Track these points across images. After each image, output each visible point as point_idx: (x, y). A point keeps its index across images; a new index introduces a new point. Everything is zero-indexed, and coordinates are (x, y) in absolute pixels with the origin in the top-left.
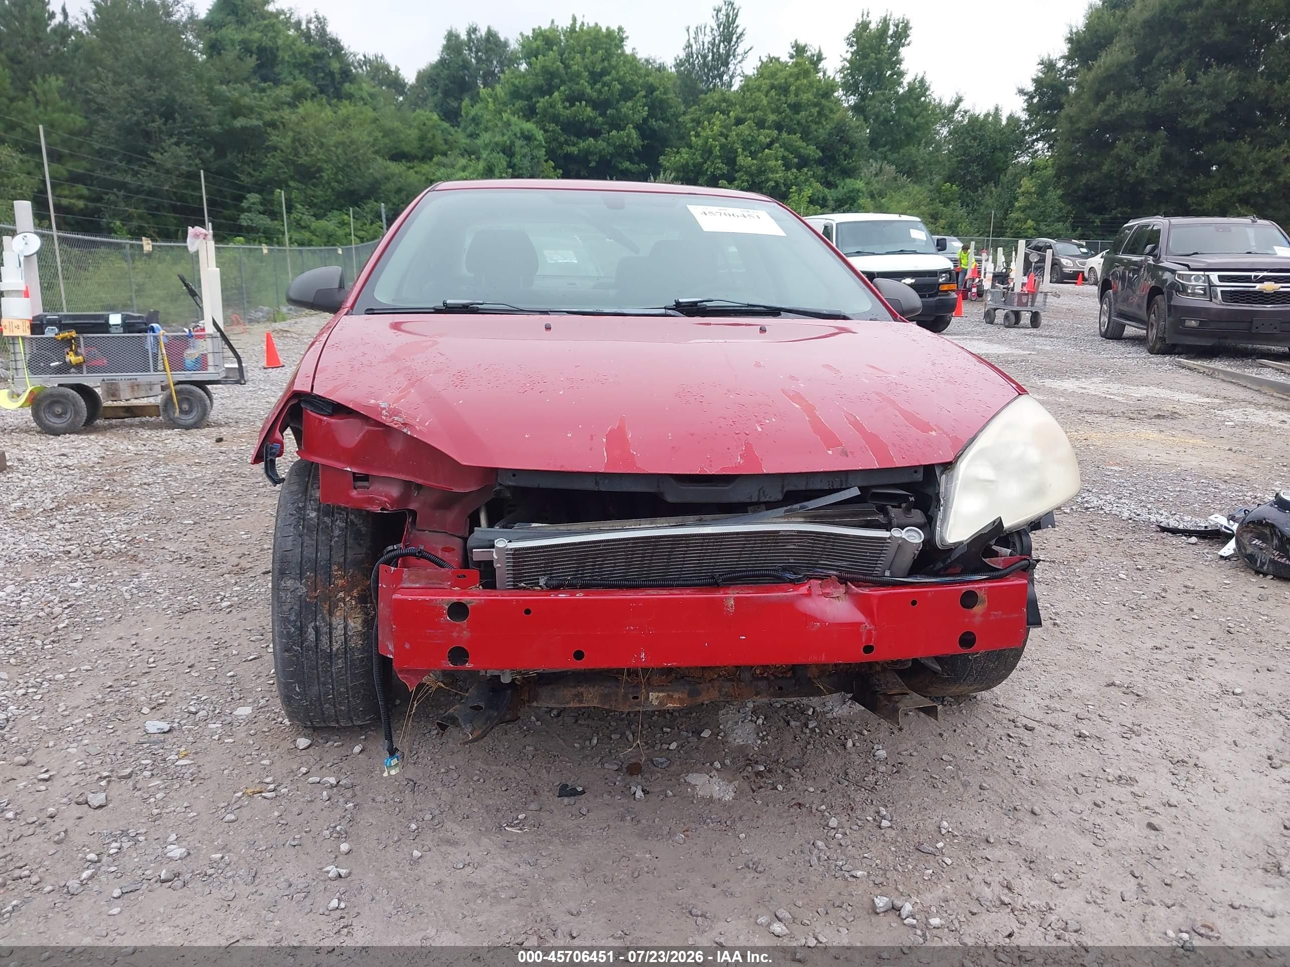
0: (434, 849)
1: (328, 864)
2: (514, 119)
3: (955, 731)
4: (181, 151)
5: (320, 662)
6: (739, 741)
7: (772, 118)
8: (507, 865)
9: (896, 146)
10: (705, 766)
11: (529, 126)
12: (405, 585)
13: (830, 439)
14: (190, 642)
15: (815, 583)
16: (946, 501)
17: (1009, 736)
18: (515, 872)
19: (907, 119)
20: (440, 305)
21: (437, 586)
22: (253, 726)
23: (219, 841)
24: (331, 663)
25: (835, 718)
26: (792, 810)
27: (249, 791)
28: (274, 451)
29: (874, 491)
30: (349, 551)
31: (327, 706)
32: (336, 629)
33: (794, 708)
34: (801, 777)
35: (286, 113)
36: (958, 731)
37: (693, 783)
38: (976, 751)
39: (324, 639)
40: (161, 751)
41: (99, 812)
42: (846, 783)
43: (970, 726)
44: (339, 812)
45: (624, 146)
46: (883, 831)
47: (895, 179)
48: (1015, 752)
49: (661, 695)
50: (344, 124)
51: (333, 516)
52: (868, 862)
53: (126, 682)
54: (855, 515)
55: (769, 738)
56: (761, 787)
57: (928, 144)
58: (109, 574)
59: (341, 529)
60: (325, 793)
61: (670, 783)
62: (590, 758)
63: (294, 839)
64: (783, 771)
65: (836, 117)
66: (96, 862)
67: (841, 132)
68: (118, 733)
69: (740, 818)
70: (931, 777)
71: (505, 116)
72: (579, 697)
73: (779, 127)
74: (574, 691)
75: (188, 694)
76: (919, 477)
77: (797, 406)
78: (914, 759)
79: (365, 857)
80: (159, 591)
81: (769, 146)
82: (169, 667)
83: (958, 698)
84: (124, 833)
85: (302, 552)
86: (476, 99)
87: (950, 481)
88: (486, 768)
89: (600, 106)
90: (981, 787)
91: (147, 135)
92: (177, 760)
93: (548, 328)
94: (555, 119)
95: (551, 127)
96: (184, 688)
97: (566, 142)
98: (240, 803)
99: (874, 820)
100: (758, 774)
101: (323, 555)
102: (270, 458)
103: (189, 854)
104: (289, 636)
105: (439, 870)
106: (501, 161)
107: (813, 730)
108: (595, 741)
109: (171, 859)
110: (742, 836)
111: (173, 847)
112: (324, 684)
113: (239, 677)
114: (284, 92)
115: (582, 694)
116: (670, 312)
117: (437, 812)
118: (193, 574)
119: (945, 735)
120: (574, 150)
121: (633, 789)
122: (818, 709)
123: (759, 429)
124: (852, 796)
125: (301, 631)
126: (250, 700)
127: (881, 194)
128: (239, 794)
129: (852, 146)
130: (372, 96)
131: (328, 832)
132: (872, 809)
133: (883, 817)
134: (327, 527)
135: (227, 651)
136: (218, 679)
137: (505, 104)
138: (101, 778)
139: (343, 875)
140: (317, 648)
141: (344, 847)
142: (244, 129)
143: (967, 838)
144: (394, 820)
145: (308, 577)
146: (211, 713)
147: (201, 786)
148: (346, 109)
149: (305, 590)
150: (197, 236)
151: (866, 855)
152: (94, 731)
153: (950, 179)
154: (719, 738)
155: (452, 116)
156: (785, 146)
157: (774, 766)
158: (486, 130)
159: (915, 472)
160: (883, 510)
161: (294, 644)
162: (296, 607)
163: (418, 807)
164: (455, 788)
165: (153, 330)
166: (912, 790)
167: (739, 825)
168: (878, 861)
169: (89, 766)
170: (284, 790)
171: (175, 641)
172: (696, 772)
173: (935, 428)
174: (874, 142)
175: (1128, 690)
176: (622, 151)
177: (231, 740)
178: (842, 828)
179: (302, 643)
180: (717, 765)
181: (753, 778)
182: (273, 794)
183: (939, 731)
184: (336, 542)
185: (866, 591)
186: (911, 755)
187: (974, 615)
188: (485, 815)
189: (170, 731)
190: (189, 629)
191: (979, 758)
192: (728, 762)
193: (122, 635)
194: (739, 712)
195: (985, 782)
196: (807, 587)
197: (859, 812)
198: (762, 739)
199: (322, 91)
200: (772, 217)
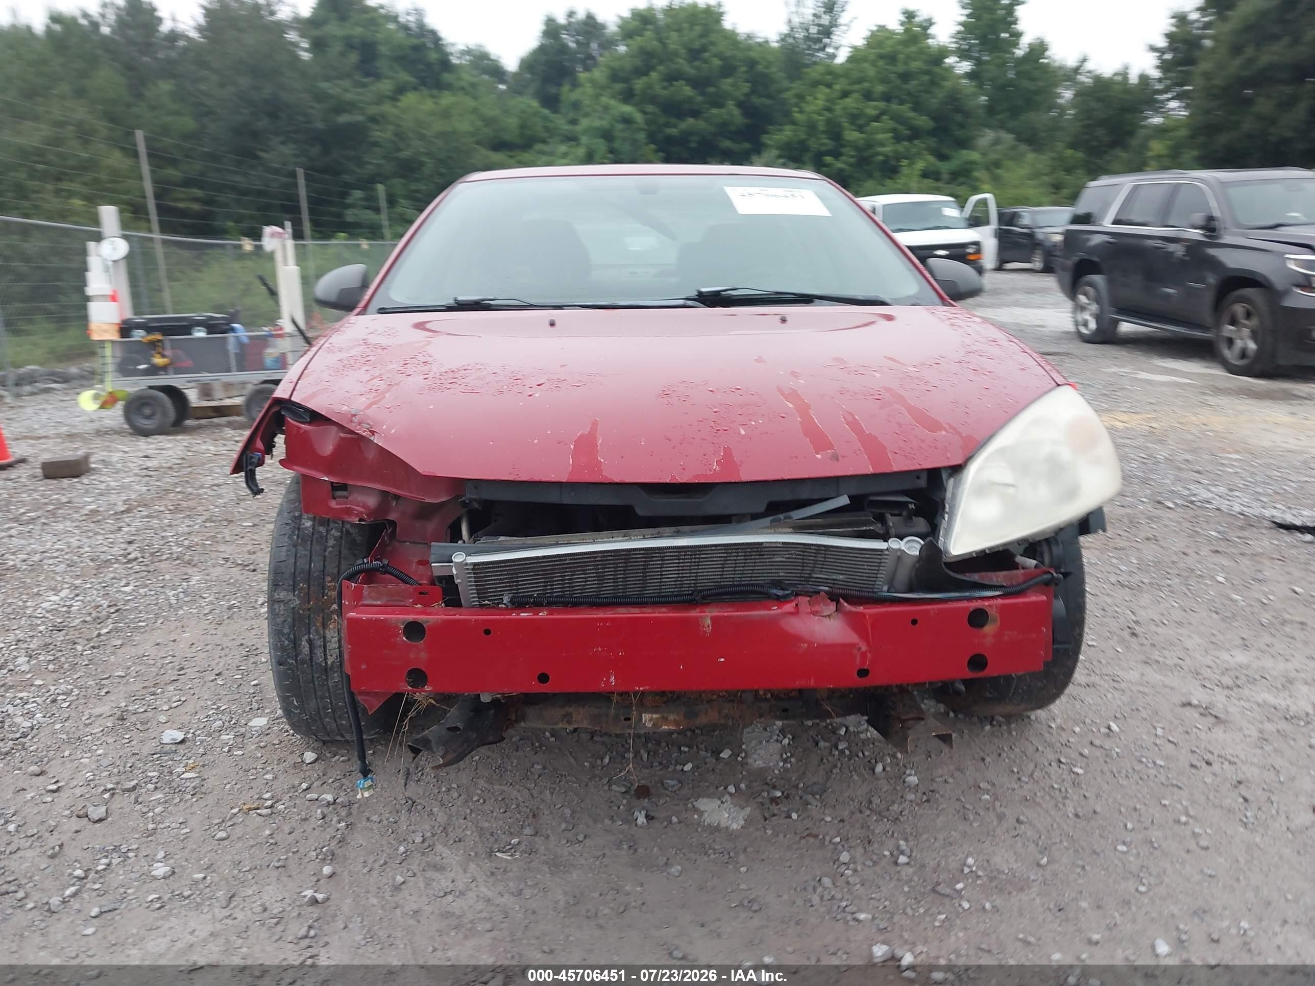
0: (419, 874)
1: (307, 889)
2: (613, 102)
3: (1000, 755)
4: (288, 150)
5: (316, 675)
6: (759, 763)
7: (880, 88)
8: (490, 894)
9: (1015, 112)
10: (716, 791)
11: (627, 109)
12: (366, 602)
13: (820, 441)
14: (223, 649)
15: (804, 600)
16: (952, 508)
17: (1060, 762)
18: (497, 902)
19: (1026, 84)
20: (451, 302)
21: (399, 603)
22: (265, 738)
23: (206, 859)
24: (327, 676)
25: (868, 739)
26: (803, 842)
27: (245, 807)
28: (253, 460)
29: (872, 498)
30: (343, 562)
31: (327, 720)
32: (330, 642)
33: (826, 727)
34: (819, 805)
35: (387, 108)
36: (1004, 755)
37: (702, 809)
38: (1019, 779)
39: (319, 652)
40: (170, 762)
41: (98, 825)
42: (868, 812)
43: (1017, 750)
44: (330, 831)
45: (724, 124)
46: (899, 868)
47: (1014, 148)
48: (1064, 780)
49: (654, 716)
50: (446, 114)
51: (328, 525)
52: (876, 904)
53: (153, 689)
54: (849, 524)
55: (793, 760)
56: (774, 815)
57: (1050, 108)
58: (161, 578)
59: (336, 539)
60: (319, 811)
61: (676, 808)
62: (597, 779)
63: (279, 860)
64: (801, 798)
65: (947, 84)
66: (83, 878)
67: (955, 101)
68: (133, 743)
69: (745, 850)
70: (964, 807)
71: (604, 100)
72: (568, 717)
73: (887, 98)
74: (562, 712)
75: (209, 703)
76: (922, 483)
77: (791, 405)
78: (948, 787)
79: (347, 881)
80: (205, 595)
81: (877, 119)
82: (198, 675)
83: (1009, 718)
84: (116, 849)
85: (295, 563)
86: (575, 84)
87: (957, 486)
88: (490, 787)
89: (698, 84)
90: (1018, 821)
91: (255, 135)
92: (184, 773)
93: (552, 324)
94: (653, 100)
95: (650, 108)
96: (206, 697)
97: (667, 125)
98: (234, 820)
99: (892, 855)
100: (774, 800)
101: (316, 566)
102: (249, 467)
103: (174, 873)
104: (283, 649)
105: (421, 896)
106: (601, 145)
107: (842, 752)
108: (607, 760)
109: (155, 878)
110: (743, 869)
111: (160, 864)
112: (322, 698)
113: (262, 686)
114: (386, 86)
115: (571, 714)
116: (690, 303)
117: (428, 834)
118: (242, 578)
119: (988, 759)
120: (674, 131)
121: (637, 813)
122: (851, 729)
123: (743, 432)
124: (871, 828)
125: (295, 644)
126: (267, 711)
127: (997, 164)
128: (235, 811)
129: (967, 114)
130: (473, 85)
131: (314, 853)
132: (891, 843)
133: (902, 853)
134: (322, 537)
135: (257, 658)
136: (242, 687)
137: (603, 88)
138: (106, 790)
139: (320, 900)
140: (311, 662)
141: (327, 870)
142: (349, 125)
143: (992, 879)
144: (384, 842)
145: (302, 588)
146: (227, 724)
147: (200, 801)
148: (447, 99)
149: (298, 602)
150: (273, 235)
151: (873, 896)
152: (110, 741)
153: (1073, 146)
154: (740, 759)
155: (551, 102)
156: (897, 118)
157: (793, 791)
158: (586, 115)
159: (918, 478)
160: (881, 519)
161: (289, 657)
162: (289, 620)
163: (412, 828)
164: (453, 809)
165: (233, 330)
166: (940, 821)
167: (742, 857)
168: (887, 903)
169: (97, 778)
170: (281, 807)
171: (208, 648)
172: (708, 796)
173: (946, 426)
174: (991, 110)
175: (1206, 711)
176: (724, 129)
177: (240, 753)
178: (855, 863)
179: (297, 656)
180: (732, 789)
181: (768, 805)
182: (269, 811)
183: (982, 754)
184: (330, 552)
185: (861, 609)
186: (946, 781)
187: (984, 636)
188: (477, 839)
189: (183, 742)
190: (225, 635)
191: (1021, 787)
192: (743, 786)
193: (159, 641)
194: (766, 730)
195: (1023, 814)
196: (794, 604)
197: (876, 845)
198: (785, 761)
199: (424, 84)
200: (818, 196)
